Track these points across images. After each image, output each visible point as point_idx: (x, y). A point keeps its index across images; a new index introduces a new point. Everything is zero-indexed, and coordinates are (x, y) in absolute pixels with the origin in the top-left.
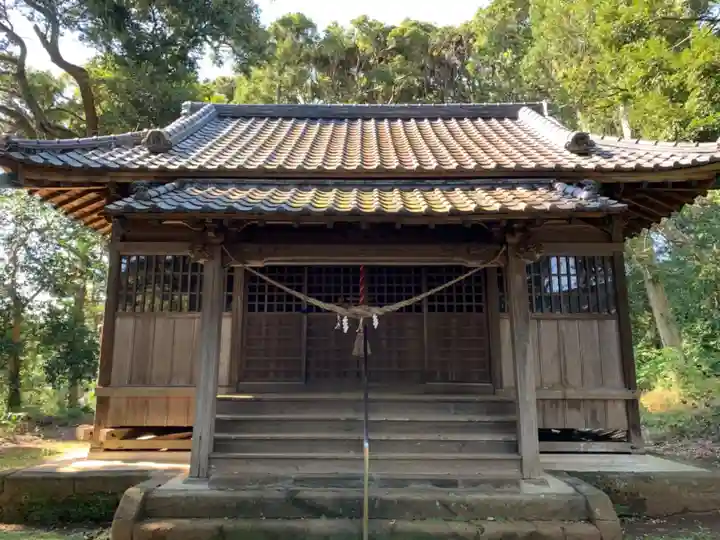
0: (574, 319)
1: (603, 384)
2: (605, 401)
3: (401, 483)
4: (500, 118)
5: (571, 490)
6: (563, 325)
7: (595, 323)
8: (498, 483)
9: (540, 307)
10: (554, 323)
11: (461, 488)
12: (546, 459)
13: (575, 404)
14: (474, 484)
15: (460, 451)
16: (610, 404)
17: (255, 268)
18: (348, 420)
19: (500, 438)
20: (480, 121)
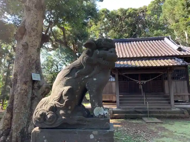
0: (178, 81)
1: (184, 92)
2: (185, 95)
3: (152, 109)
4: (161, 40)
5: (180, 110)
6: (176, 82)
7: (182, 82)
8: (168, 109)
9: (174, 79)
10: (175, 82)
11: (162, 109)
12: (175, 106)
13: (179, 96)
14: (164, 109)
15: (160, 104)
16: (186, 96)
17: (124, 75)
18: (140, 99)
19: (167, 102)
20: (156, 41)
